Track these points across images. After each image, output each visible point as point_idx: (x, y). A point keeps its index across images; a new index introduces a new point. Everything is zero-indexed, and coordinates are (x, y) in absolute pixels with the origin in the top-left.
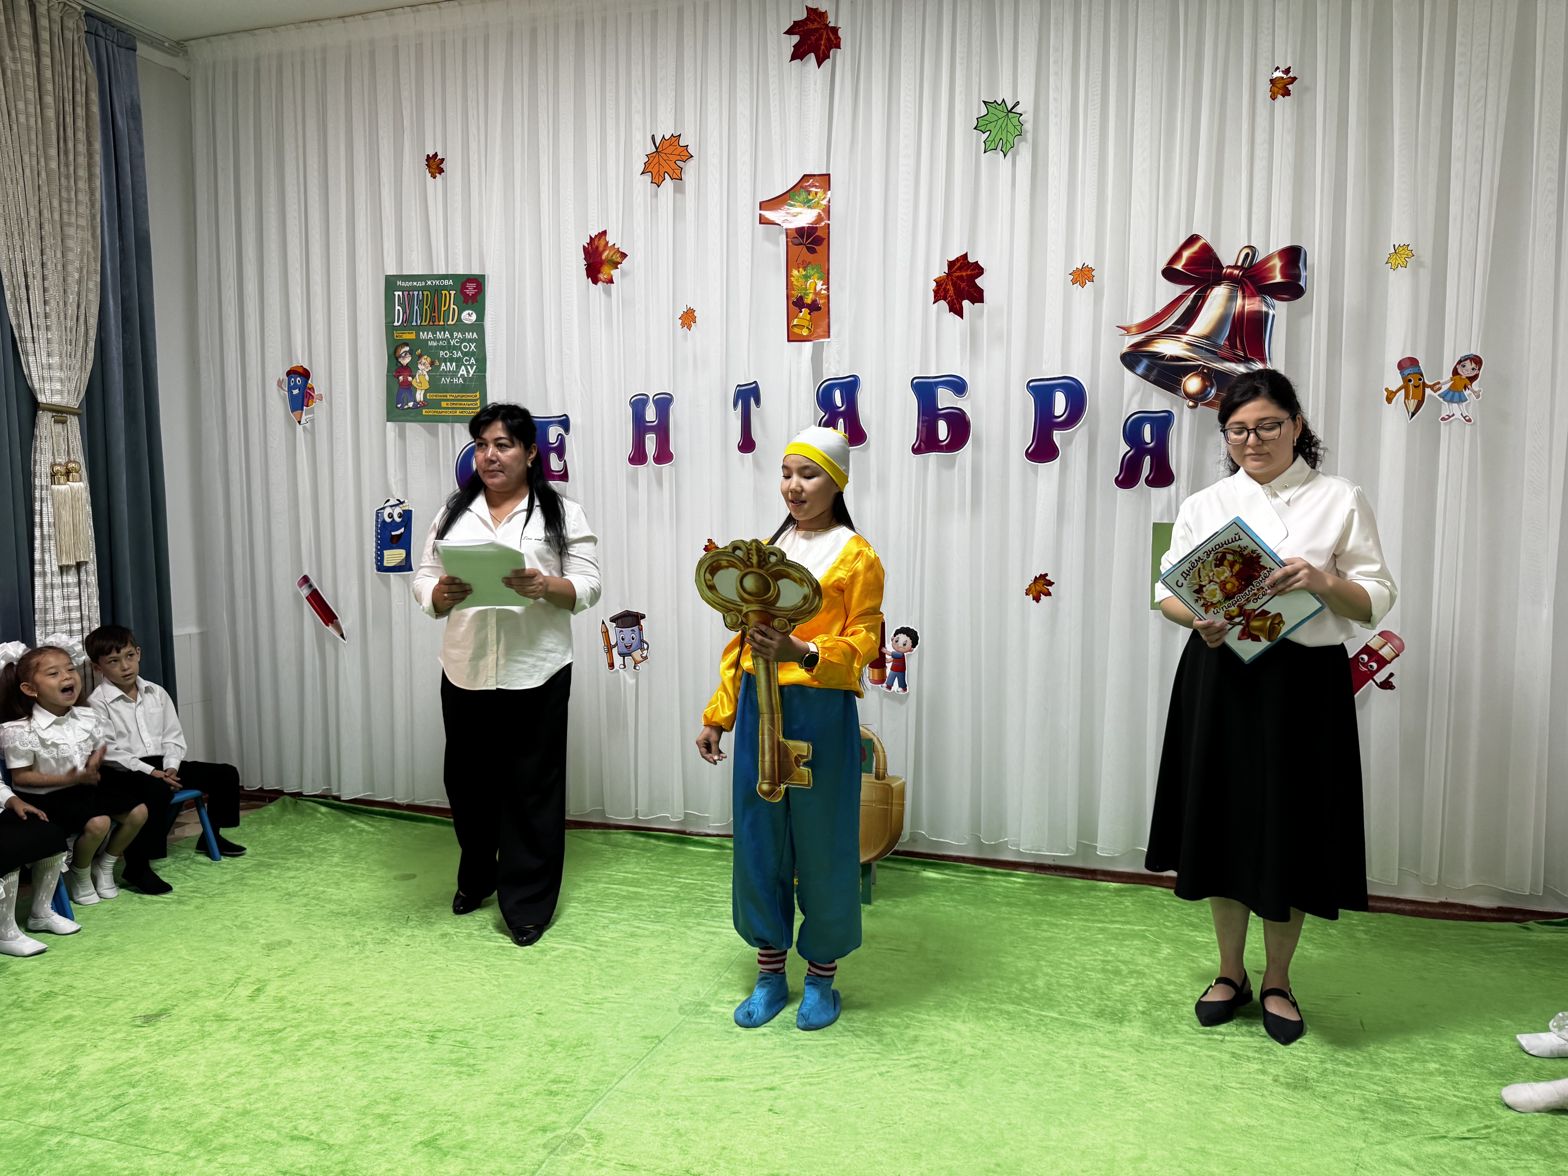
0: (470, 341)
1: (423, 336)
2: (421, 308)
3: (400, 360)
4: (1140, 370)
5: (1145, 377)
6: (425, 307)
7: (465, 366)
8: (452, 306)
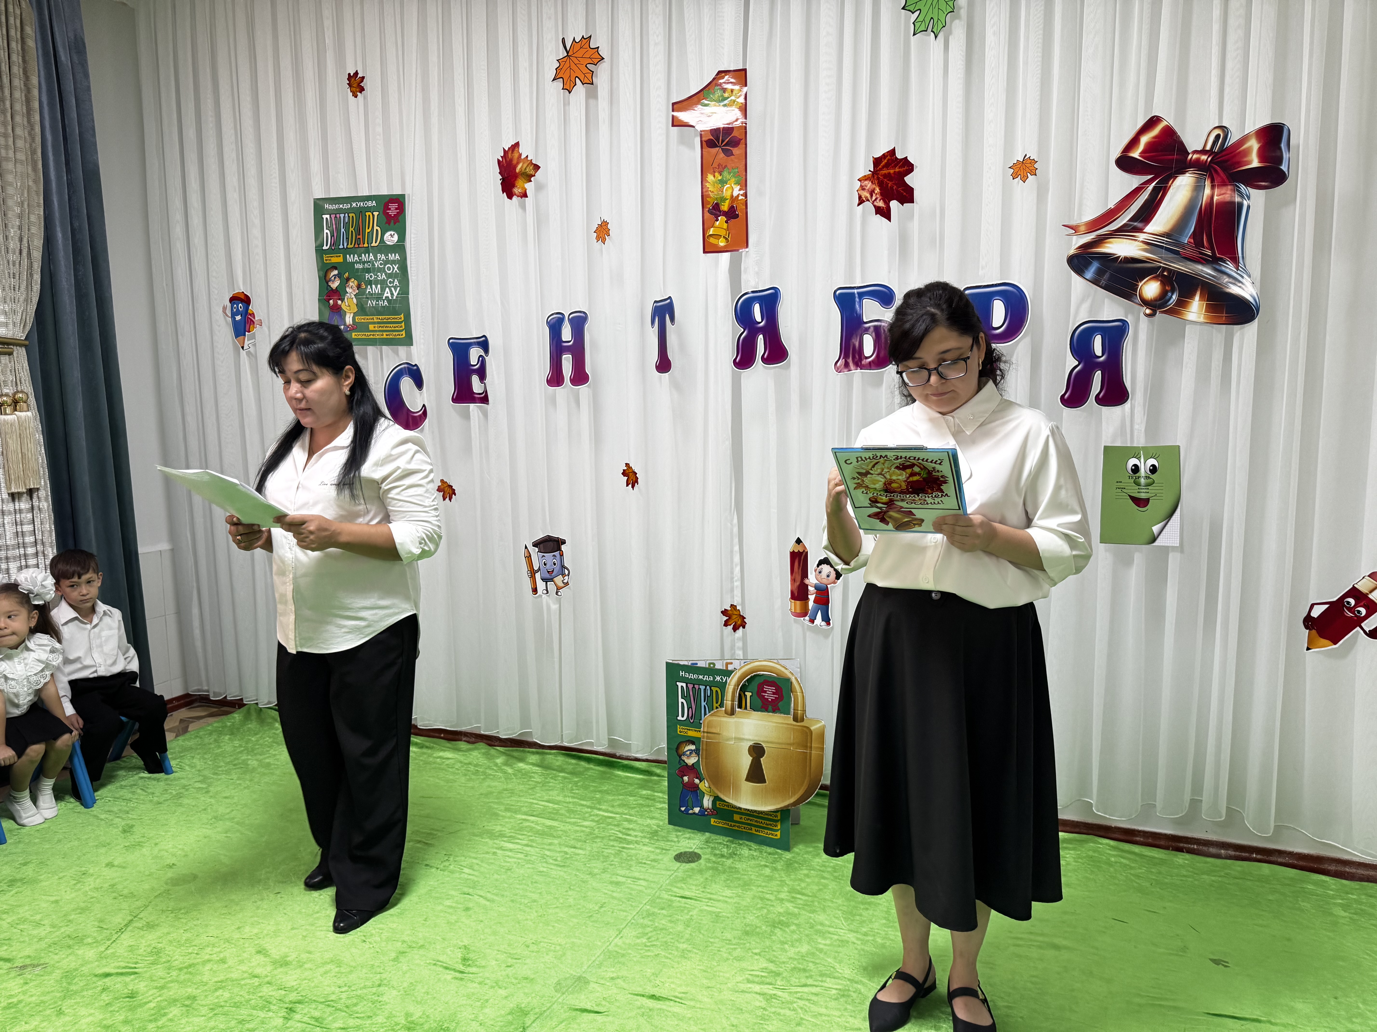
0: (393, 262)
1: (350, 258)
2: (347, 230)
3: (330, 284)
4: (1090, 274)
5: (1095, 282)
6: (351, 229)
7: (390, 288)
8: (376, 227)
